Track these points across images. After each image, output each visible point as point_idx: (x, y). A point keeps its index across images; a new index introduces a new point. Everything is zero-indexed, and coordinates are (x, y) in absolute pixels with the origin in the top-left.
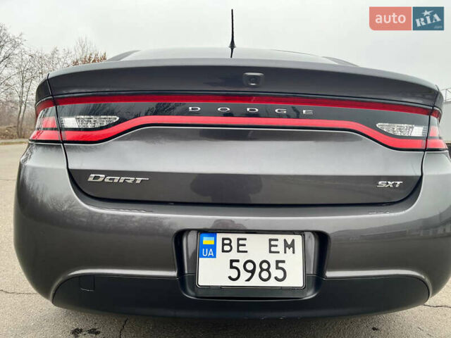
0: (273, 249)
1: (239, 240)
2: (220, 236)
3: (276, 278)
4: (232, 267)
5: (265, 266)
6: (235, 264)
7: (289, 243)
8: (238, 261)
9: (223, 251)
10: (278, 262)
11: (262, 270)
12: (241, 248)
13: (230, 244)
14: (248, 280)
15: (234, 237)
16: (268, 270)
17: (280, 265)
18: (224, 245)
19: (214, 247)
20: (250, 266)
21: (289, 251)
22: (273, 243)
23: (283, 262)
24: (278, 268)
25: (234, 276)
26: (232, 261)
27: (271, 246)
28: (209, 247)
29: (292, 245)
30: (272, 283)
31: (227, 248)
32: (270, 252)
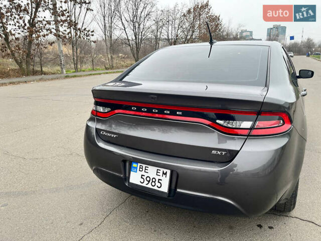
0: (158, 174)
1: (146, 167)
2: (139, 164)
3: (157, 186)
4: (142, 178)
5: (154, 180)
6: (143, 177)
7: (165, 172)
8: (144, 176)
9: (140, 171)
10: (159, 180)
11: (153, 181)
12: (146, 171)
13: (142, 168)
14: (147, 184)
15: (144, 166)
16: (155, 182)
17: (160, 181)
18: (140, 168)
19: (136, 168)
20: (148, 179)
21: (164, 176)
22: (158, 171)
23: (161, 180)
24: (159, 182)
25: (142, 181)
26: (142, 175)
27: (157, 172)
28: (135, 167)
29: (166, 174)
30: (155, 188)
31: (141, 169)
32: (157, 175)
